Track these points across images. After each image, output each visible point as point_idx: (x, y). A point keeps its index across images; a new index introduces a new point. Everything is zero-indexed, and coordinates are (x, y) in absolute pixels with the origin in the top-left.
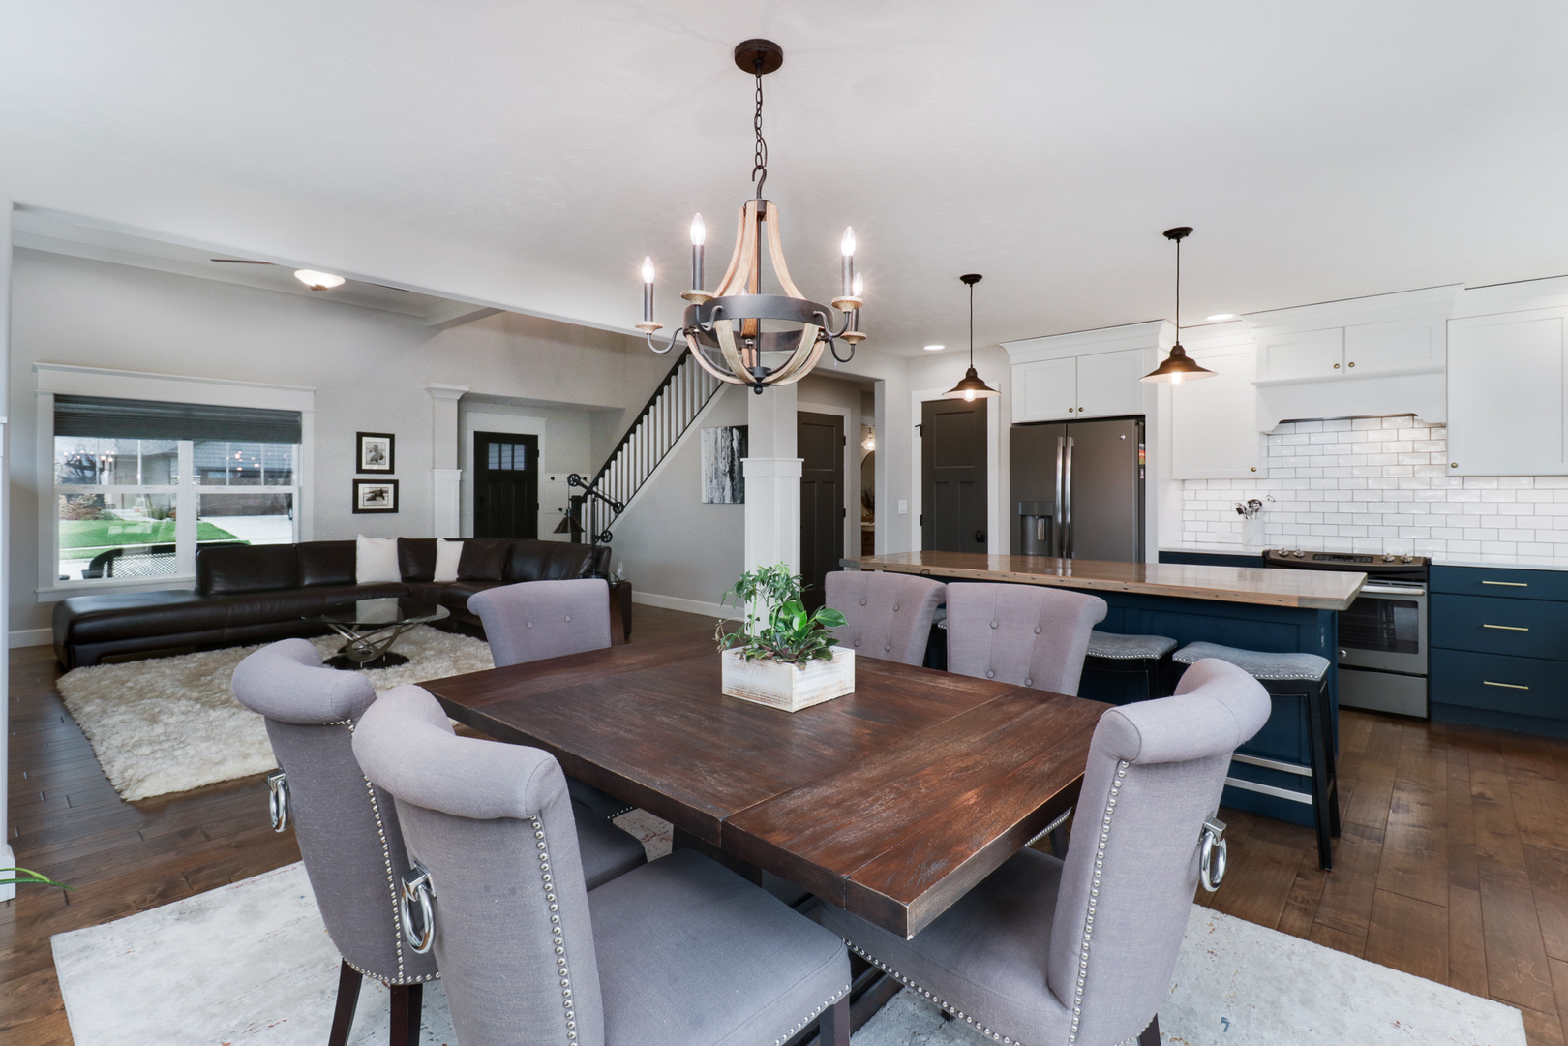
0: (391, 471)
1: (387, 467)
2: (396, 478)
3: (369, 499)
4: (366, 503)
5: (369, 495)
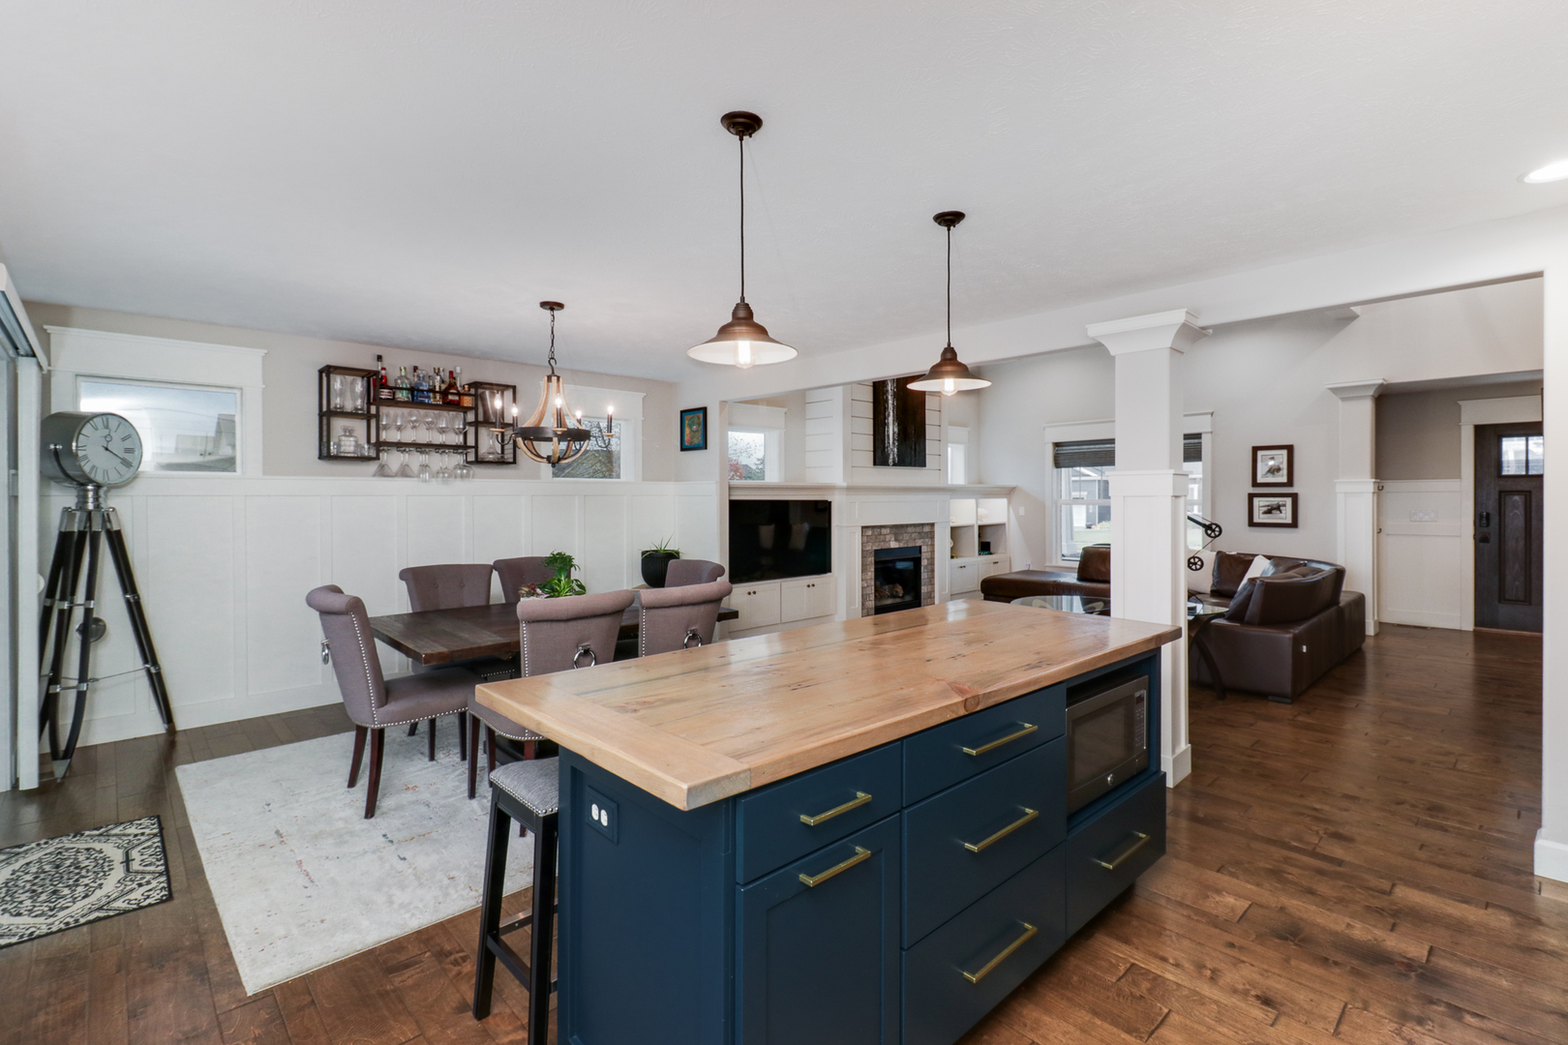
0: (1290, 483)
1: (1284, 479)
2: (1295, 491)
3: (1265, 513)
4: (1262, 516)
5: (1265, 509)
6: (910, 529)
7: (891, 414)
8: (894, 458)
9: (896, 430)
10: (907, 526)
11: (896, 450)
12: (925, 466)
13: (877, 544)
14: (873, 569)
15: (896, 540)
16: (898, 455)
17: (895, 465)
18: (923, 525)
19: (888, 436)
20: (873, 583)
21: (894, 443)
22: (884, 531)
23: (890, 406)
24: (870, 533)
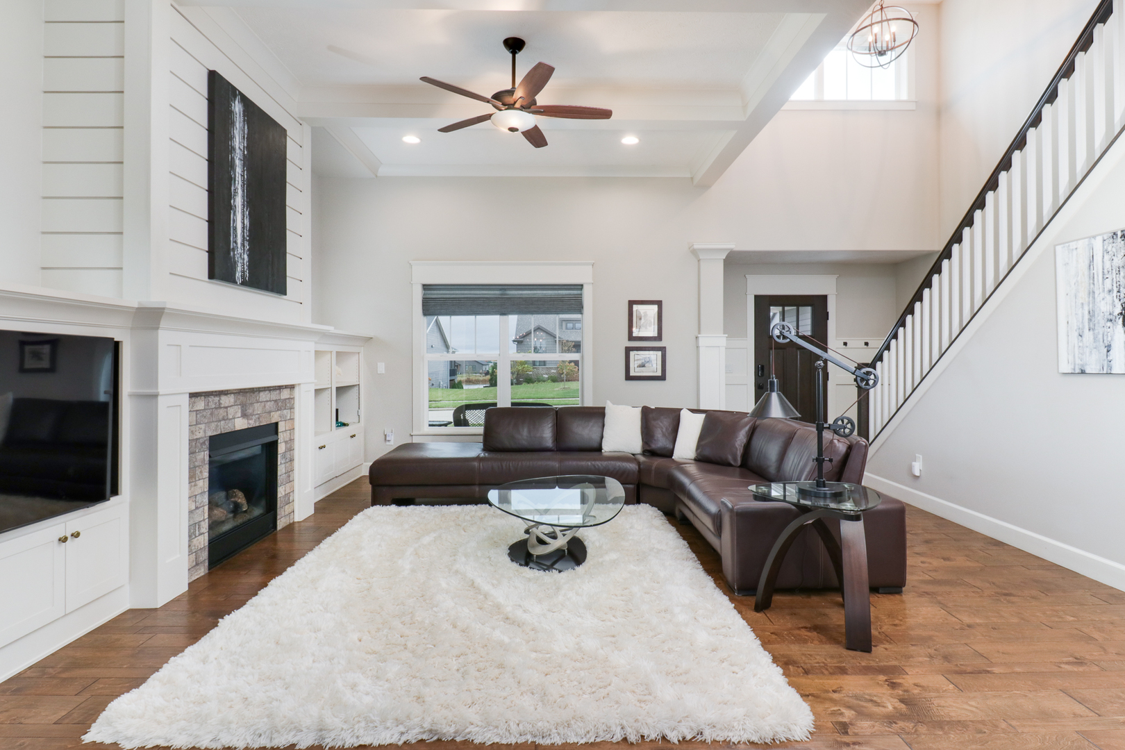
1: (655, 333)
2: (664, 345)
3: (639, 366)
4: (637, 369)
5: (639, 362)
6: (263, 396)
7: (240, 191)
8: (243, 272)
9: (247, 222)
10: (260, 390)
11: (246, 257)
12: (285, 293)
13: (213, 425)
14: (206, 474)
15: (244, 415)
16: (249, 267)
17: (244, 284)
18: (280, 388)
19: (235, 229)
20: (206, 500)
21: (243, 245)
22: (226, 401)
23: (239, 179)
24: (200, 404)
